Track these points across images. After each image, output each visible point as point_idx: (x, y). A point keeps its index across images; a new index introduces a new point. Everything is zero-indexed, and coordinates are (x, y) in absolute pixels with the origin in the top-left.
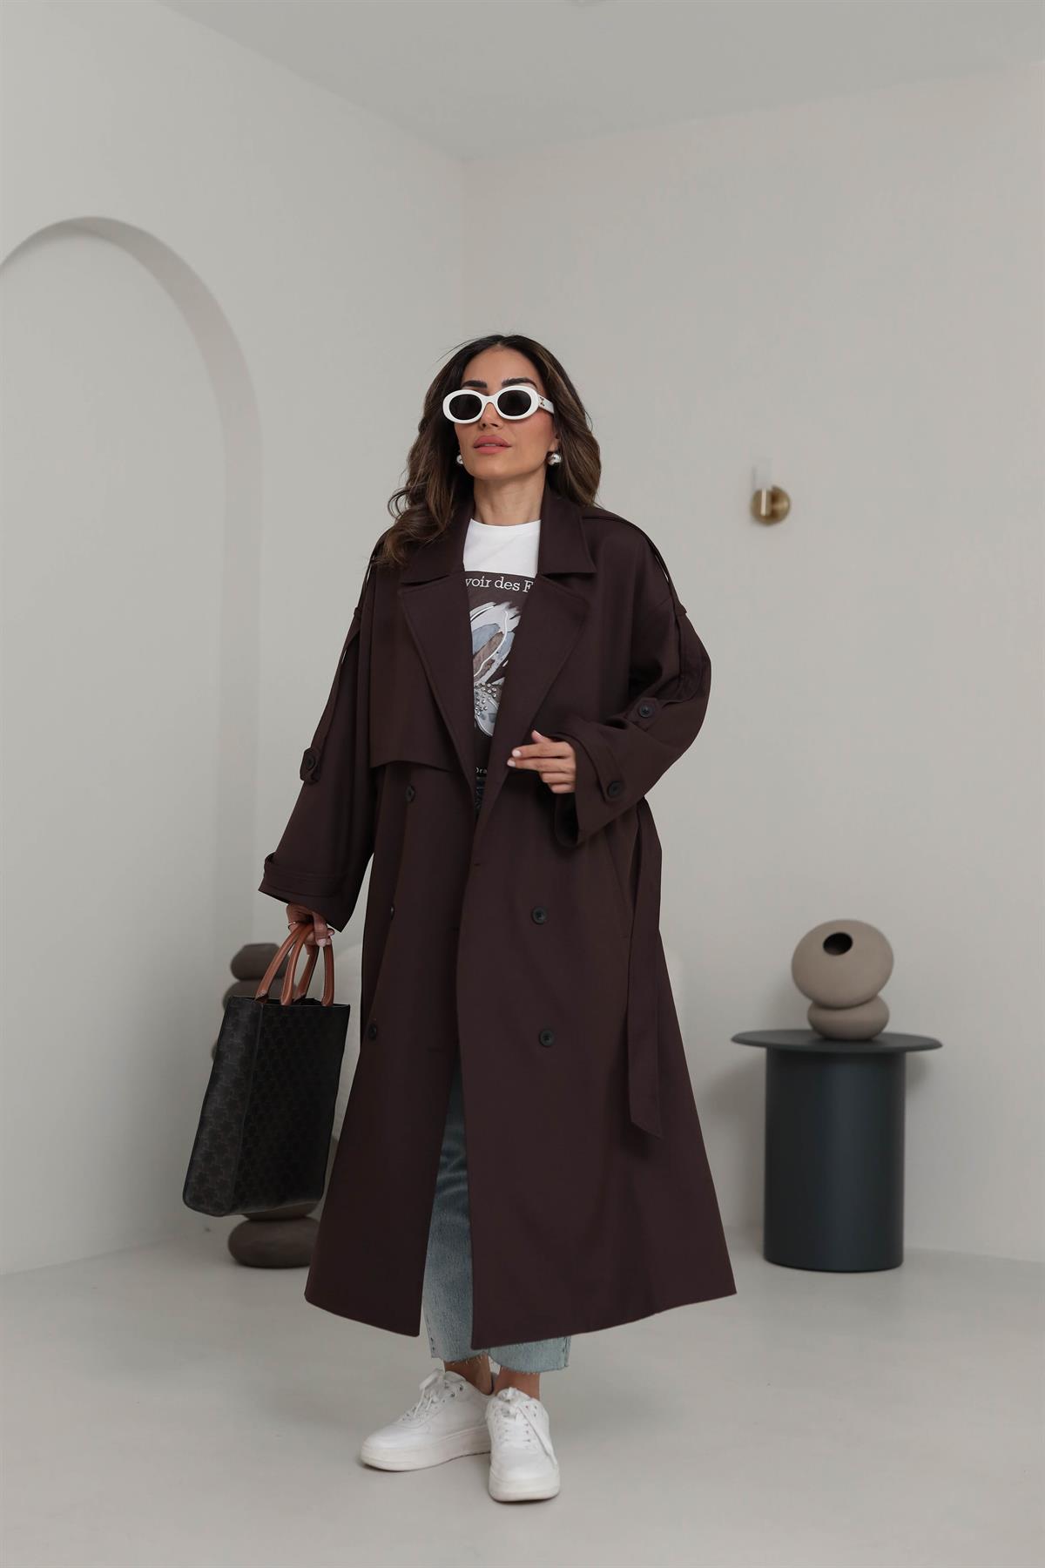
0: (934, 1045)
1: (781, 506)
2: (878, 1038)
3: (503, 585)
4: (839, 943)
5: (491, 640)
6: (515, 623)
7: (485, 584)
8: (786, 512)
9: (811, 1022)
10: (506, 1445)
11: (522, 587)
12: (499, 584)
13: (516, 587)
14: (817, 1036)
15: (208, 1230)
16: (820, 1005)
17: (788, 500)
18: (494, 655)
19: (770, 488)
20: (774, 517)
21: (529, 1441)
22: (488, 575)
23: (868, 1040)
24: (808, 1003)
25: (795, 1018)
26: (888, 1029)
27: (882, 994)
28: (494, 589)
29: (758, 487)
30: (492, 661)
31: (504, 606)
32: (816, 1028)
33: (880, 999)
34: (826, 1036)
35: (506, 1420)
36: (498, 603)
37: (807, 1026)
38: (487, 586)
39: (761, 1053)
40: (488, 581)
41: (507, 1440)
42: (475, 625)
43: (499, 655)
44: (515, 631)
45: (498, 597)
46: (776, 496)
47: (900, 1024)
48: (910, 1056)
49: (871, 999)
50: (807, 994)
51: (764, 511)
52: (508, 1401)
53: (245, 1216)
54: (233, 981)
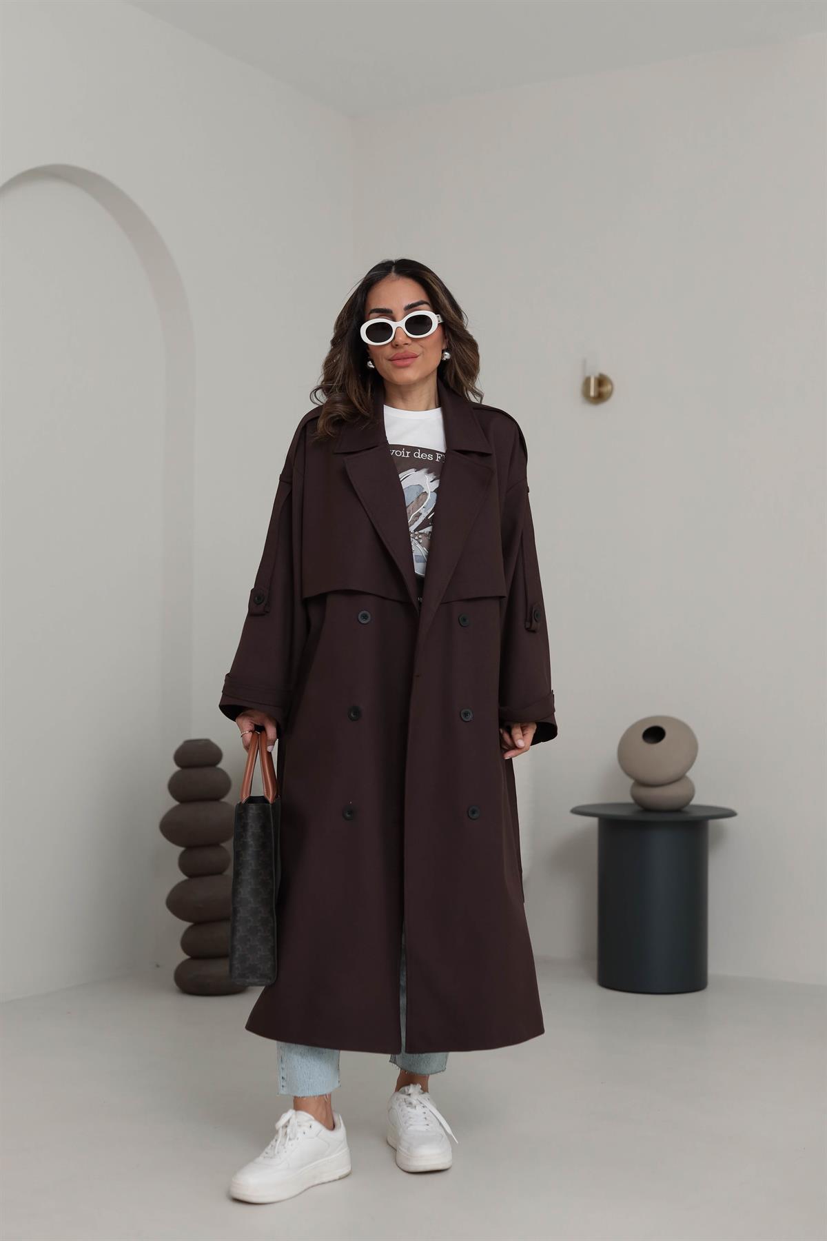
0: (730, 814)
1: (606, 389)
2: (686, 809)
3: (421, 456)
4: (654, 734)
5: (418, 497)
6: (436, 485)
7: (406, 455)
8: (610, 394)
9: (633, 796)
10: (411, 1128)
11: (435, 457)
12: (417, 455)
13: (430, 457)
14: (639, 808)
15: (158, 966)
16: (640, 783)
17: (612, 384)
18: (421, 510)
19: (597, 375)
20: (600, 398)
21: (428, 1125)
22: (407, 448)
23: (678, 810)
24: (631, 782)
25: (621, 794)
26: (694, 802)
27: (688, 774)
28: (415, 458)
29: (587, 375)
30: (420, 514)
31: (423, 471)
32: (638, 801)
33: (687, 778)
34: (646, 808)
35: (409, 1109)
36: (418, 469)
37: (630, 800)
38: (408, 456)
39: (594, 821)
40: (408, 453)
41: (411, 1125)
42: (405, 484)
43: (426, 509)
44: (437, 491)
45: (418, 465)
46: (602, 381)
47: (704, 797)
48: (712, 823)
49: (680, 778)
50: (629, 774)
51: (592, 393)
52: (409, 1095)
53: (188, 954)
54: (176, 768)
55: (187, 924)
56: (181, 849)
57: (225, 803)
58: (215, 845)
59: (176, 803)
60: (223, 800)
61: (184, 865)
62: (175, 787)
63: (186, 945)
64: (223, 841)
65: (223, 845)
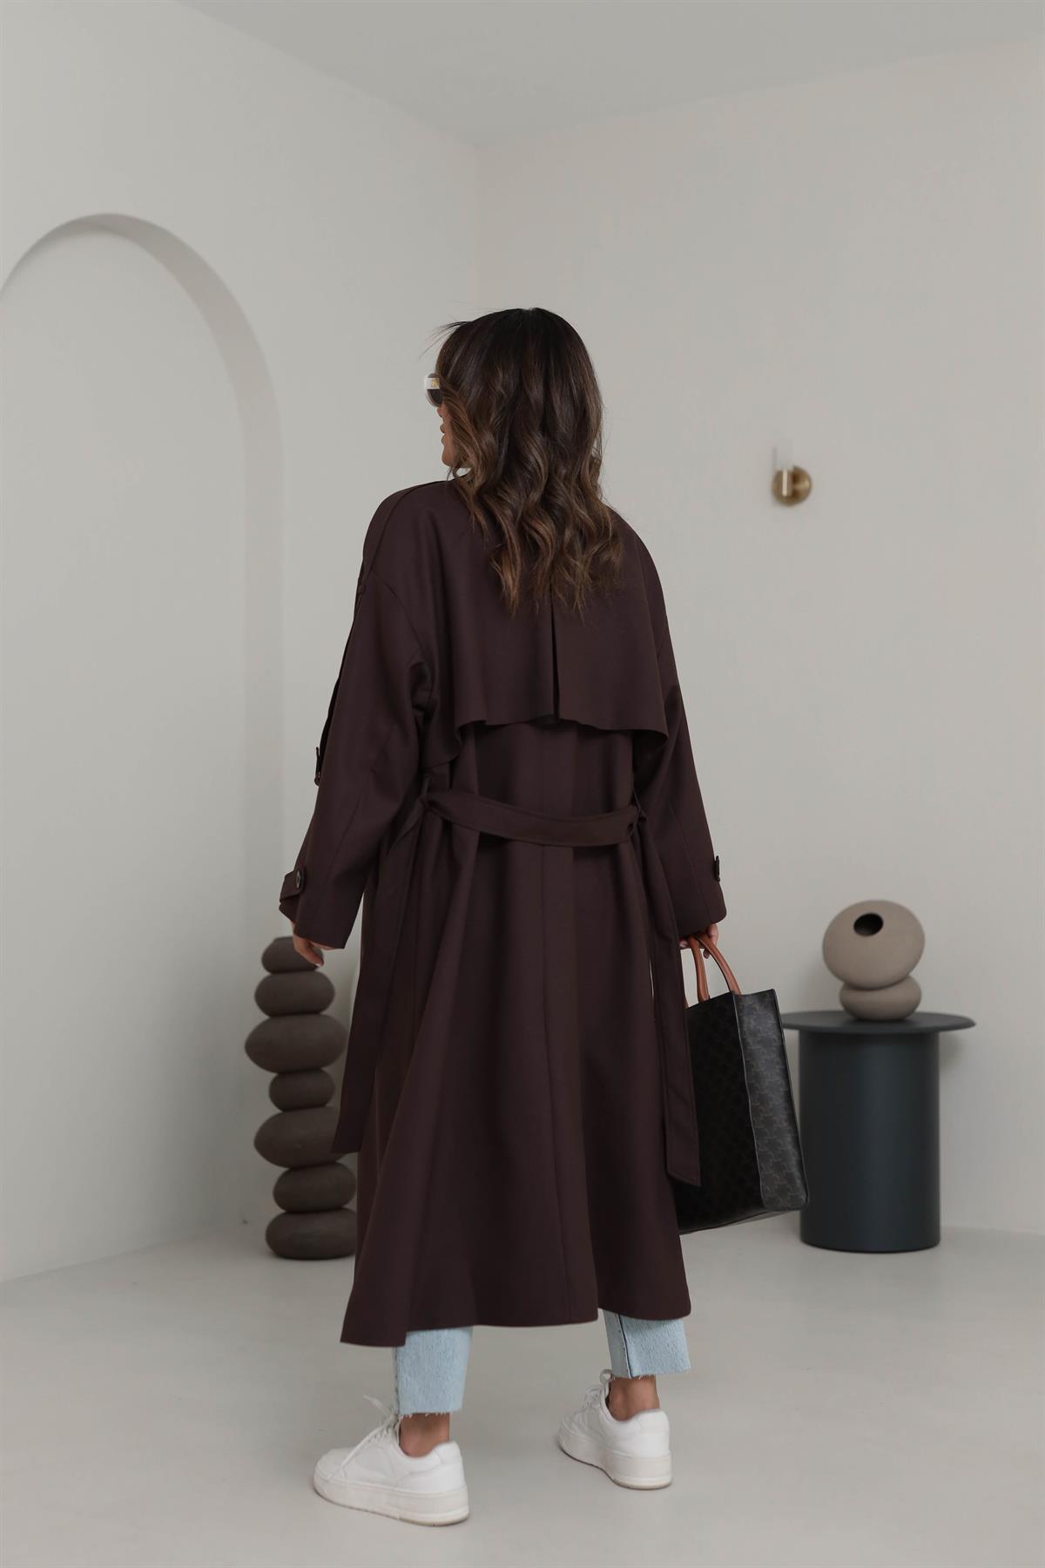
0: (967, 1024)
1: (802, 486)
2: (908, 1018)
4: (869, 923)
8: (808, 492)
9: (843, 1003)
14: (849, 1017)
15: (245, 1222)
16: (851, 986)
17: (809, 480)
19: (791, 468)
20: (795, 497)
23: (900, 1020)
24: (840, 984)
25: (827, 999)
26: (921, 1008)
27: (913, 974)
29: (779, 468)
32: (849, 1009)
33: (911, 979)
34: (859, 1017)
37: (839, 1007)
39: (793, 1035)
46: (797, 476)
47: (933, 1001)
48: (942, 1035)
49: (903, 979)
50: (838, 975)
51: (785, 492)
53: (282, 1207)
54: (265, 974)
55: (280, 1170)
56: (272, 1075)
57: (326, 1017)
58: (315, 1069)
59: (265, 1017)
60: (325, 1013)
61: (276, 1095)
62: (265, 997)
63: (280, 1196)
64: (327, 1063)
65: (326, 1069)
